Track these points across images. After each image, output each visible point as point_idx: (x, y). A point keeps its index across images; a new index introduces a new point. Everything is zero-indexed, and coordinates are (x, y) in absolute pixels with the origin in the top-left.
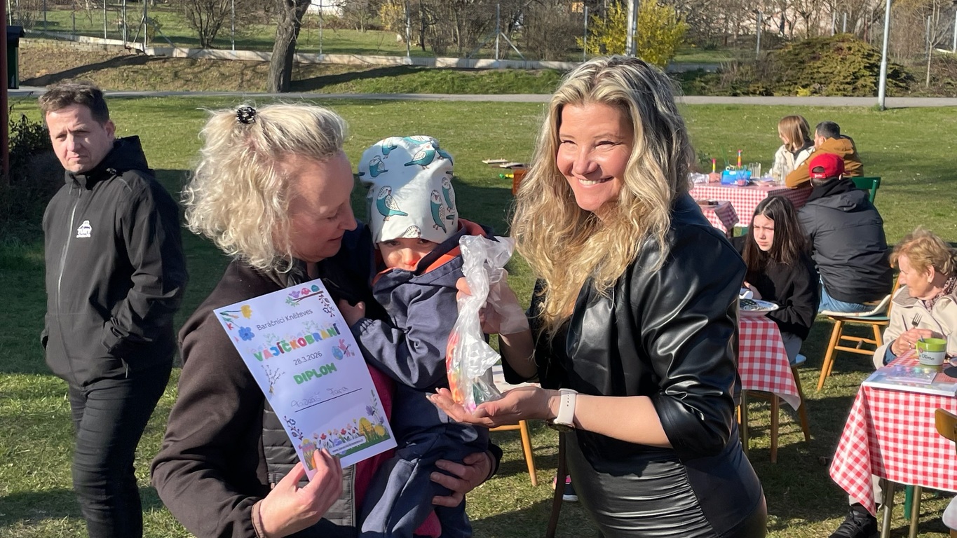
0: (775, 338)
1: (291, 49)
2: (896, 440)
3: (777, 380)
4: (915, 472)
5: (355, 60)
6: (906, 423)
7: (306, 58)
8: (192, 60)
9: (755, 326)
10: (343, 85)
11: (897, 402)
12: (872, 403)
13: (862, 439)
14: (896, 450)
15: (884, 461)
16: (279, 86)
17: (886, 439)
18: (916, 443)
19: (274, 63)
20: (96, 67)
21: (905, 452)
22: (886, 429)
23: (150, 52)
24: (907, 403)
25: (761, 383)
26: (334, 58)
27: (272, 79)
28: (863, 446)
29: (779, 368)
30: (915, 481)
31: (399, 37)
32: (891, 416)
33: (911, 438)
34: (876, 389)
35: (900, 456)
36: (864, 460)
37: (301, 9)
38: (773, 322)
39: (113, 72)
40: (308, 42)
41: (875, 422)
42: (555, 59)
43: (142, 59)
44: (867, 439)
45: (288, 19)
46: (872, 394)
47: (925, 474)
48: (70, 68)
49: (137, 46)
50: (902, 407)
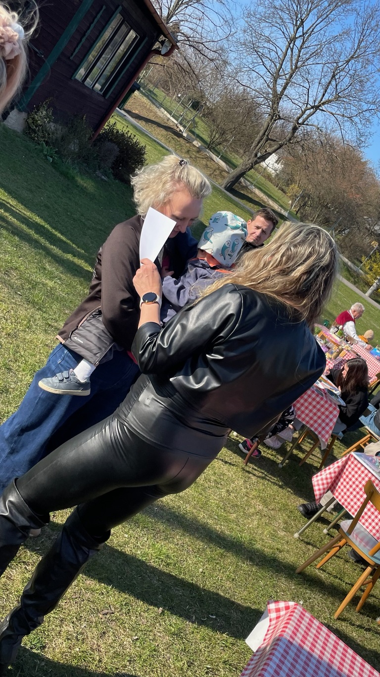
0: (335, 416)
1: (242, 175)
2: (348, 483)
3: (323, 432)
4: (346, 500)
5: (265, 198)
6: (357, 479)
7: (245, 183)
8: (199, 150)
9: (330, 405)
10: (252, 205)
11: (359, 469)
12: (349, 463)
13: (335, 472)
14: (345, 487)
15: (337, 488)
16: (226, 186)
17: (345, 480)
18: (354, 490)
19: (231, 176)
20: (159, 125)
21: (348, 490)
22: (347, 476)
23: (185, 135)
24: (363, 472)
25: (316, 429)
26: (257, 191)
27: (225, 181)
28: (333, 475)
29: (327, 428)
30: (343, 504)
31: (290, 202)
32: (353, 473)
33: (354, 486)
34: (355, 459)
35: (345, 490)
36: (329, 481)
37: (258, 161)
38: (339, 409)
39: (164, 132)
40: (251, 177)
41: (345, 470)
42: (348, 258)
43: (179, 135)
44: (337, 474)
45: (250, 161)
46: (352, 459)
47: (349, 503)
48: (148, 118)
49: (182, 128)
50: (359, 472)
